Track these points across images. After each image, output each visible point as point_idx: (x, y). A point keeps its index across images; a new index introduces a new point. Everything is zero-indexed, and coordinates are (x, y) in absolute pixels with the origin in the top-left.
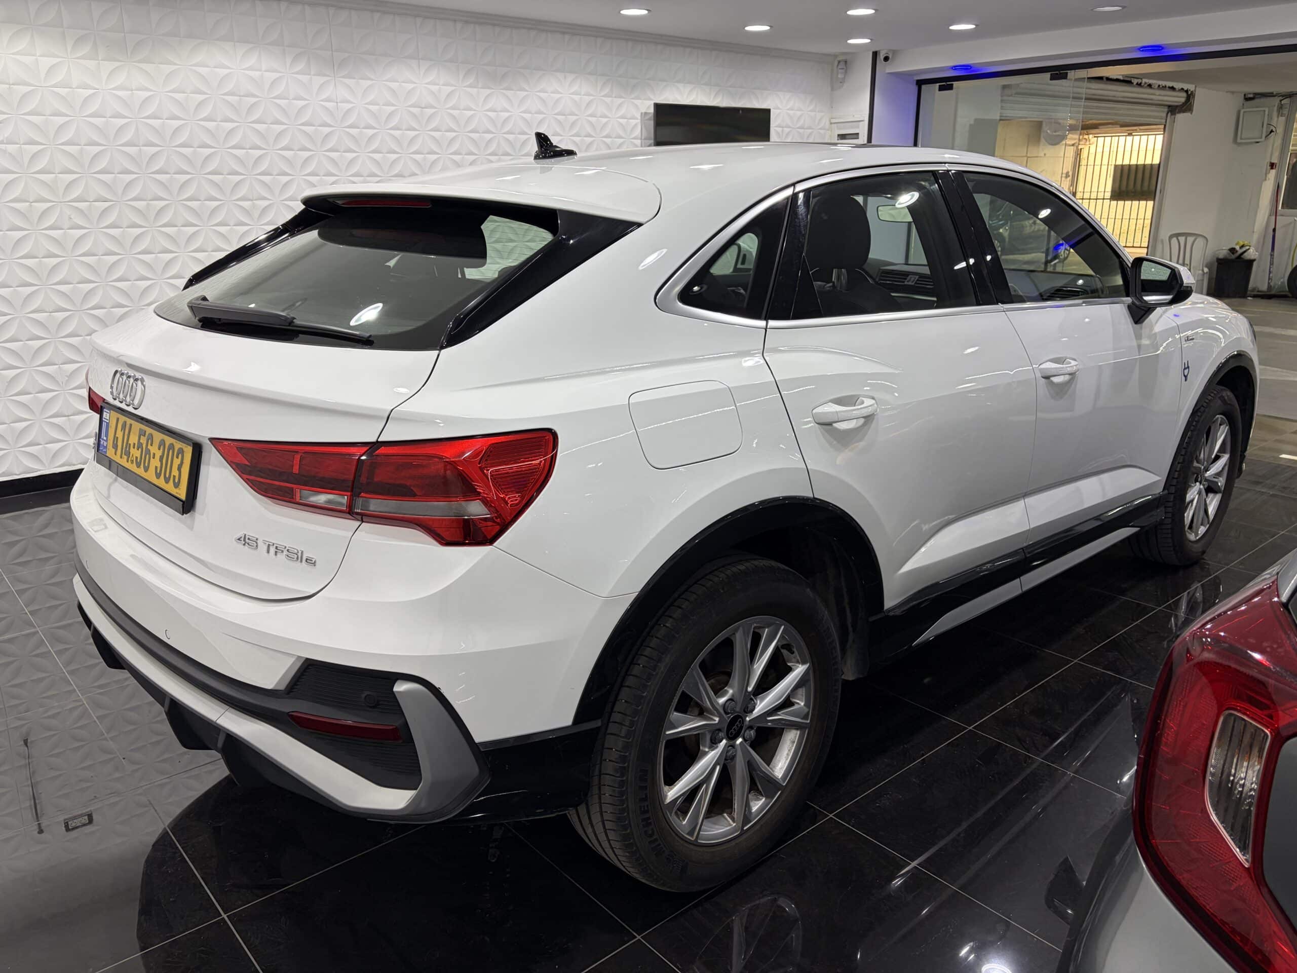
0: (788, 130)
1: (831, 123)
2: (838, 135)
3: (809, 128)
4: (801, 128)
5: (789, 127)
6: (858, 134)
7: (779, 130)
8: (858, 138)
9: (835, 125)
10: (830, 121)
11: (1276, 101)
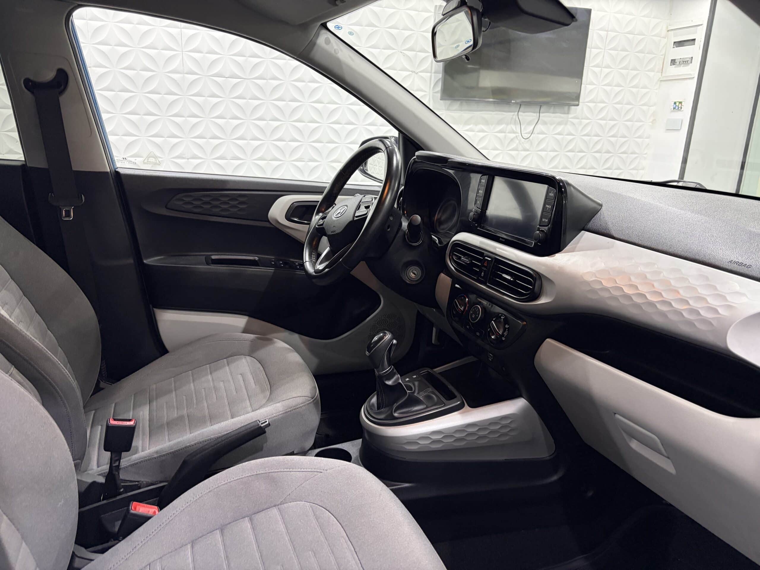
0: (613, 34)
1: (668, 31)
2: (675, 42)
3: (641, 34)
4: (630, 33)
5: (616, 31)
6: (694, 40)
7: (603, 33)
8: (694, 45)
9: (672, 32)
10: (667, 27)
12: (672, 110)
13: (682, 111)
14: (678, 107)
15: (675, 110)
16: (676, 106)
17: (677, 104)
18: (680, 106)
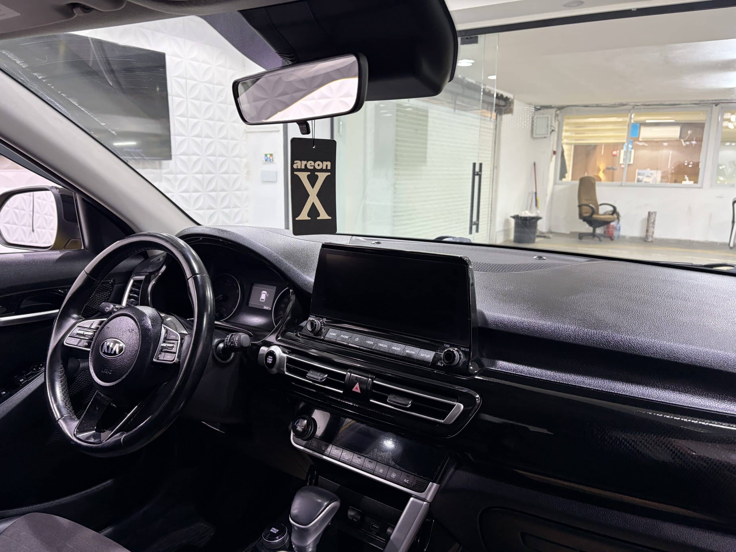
0: (193, 82)
7: (182, 81)
11: (553, 111)
12: (264, 162)
13: (274, 163)
14: (270, 160)
15: (267, 162)
16: (268, 158)
17: (268, 156)
18: (271, 158)
